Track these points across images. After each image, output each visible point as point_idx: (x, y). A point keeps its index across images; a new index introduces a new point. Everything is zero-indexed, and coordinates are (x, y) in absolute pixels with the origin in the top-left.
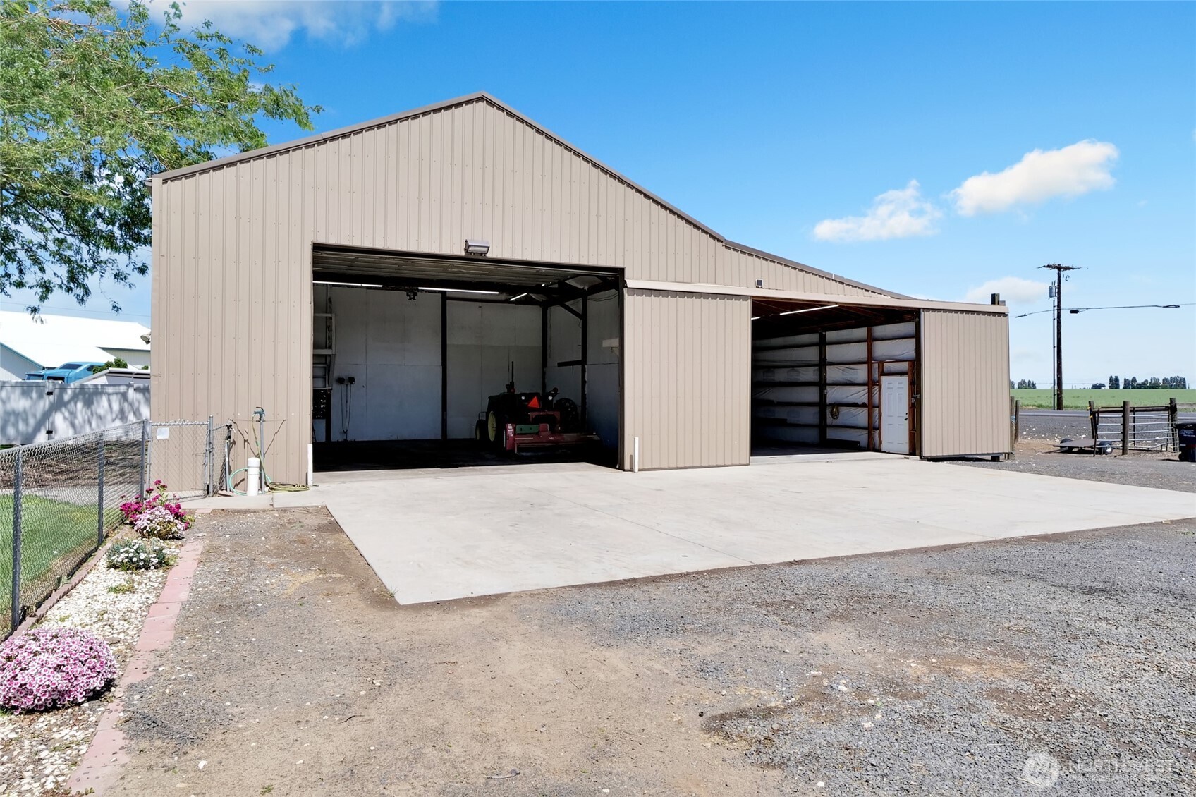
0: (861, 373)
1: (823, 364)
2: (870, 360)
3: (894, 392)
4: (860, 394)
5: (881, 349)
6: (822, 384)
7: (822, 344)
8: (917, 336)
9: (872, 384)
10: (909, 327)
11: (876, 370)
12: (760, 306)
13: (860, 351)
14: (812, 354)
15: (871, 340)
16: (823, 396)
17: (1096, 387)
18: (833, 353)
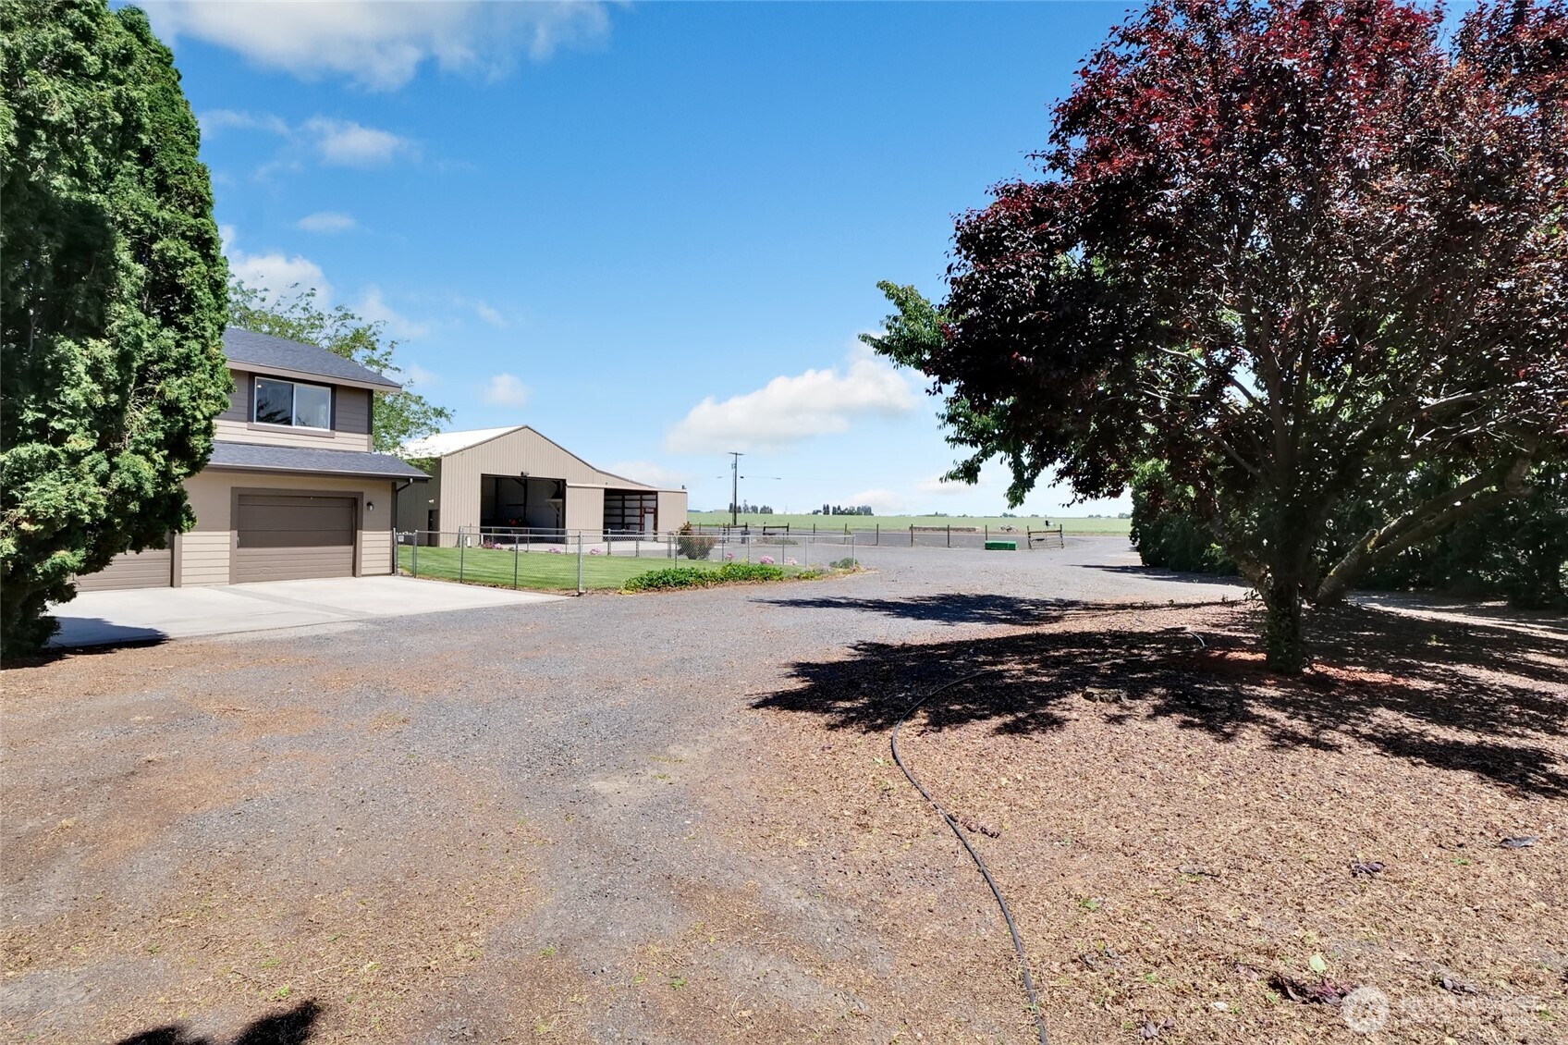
0: (638, 512)
1: (623, 508)
2: (641, 508)
3: (649, 518)
4: (637, 520)
5: (645, 503)
6: (623, 516)
7: (623, 500)
8: (656, 500)
9: (642, 516)
10: (654, 497)
11: (643, 511)
12: (606, 490)
13: (637, 504)
14: (619, 504)
15: (641, 500)
16: (623, 520)
17: (816, 513)
18: (627, 504)
